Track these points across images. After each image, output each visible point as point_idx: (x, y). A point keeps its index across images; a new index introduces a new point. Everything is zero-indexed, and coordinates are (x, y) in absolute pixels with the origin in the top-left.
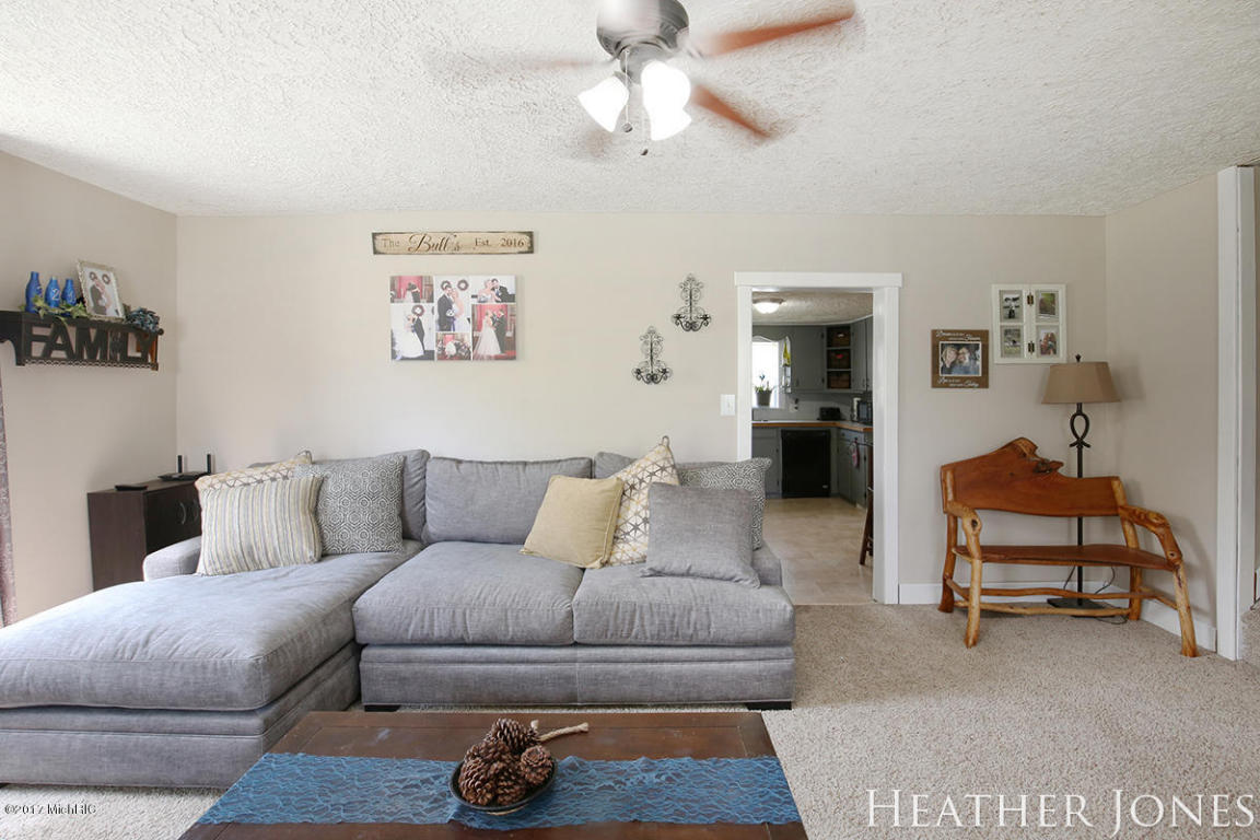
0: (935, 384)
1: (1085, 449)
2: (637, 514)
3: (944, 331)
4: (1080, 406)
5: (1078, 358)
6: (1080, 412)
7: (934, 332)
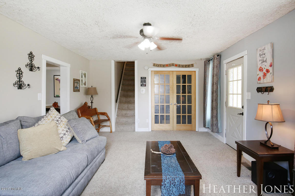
0: (74, 91)
1: (93, 103)
2: (63, 130)
3: (76, 79)
4: (92, 95)
5: (92, 86)
6: (92, 97)
7: (74, 79)
